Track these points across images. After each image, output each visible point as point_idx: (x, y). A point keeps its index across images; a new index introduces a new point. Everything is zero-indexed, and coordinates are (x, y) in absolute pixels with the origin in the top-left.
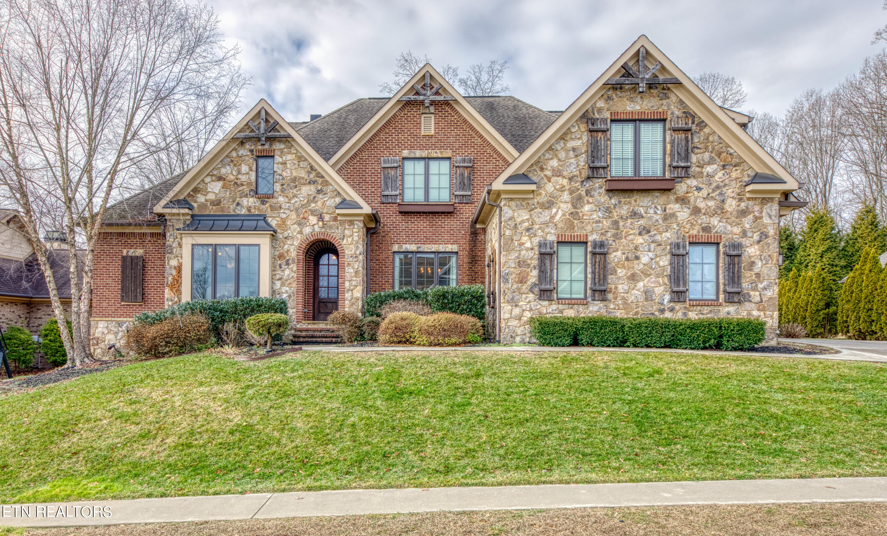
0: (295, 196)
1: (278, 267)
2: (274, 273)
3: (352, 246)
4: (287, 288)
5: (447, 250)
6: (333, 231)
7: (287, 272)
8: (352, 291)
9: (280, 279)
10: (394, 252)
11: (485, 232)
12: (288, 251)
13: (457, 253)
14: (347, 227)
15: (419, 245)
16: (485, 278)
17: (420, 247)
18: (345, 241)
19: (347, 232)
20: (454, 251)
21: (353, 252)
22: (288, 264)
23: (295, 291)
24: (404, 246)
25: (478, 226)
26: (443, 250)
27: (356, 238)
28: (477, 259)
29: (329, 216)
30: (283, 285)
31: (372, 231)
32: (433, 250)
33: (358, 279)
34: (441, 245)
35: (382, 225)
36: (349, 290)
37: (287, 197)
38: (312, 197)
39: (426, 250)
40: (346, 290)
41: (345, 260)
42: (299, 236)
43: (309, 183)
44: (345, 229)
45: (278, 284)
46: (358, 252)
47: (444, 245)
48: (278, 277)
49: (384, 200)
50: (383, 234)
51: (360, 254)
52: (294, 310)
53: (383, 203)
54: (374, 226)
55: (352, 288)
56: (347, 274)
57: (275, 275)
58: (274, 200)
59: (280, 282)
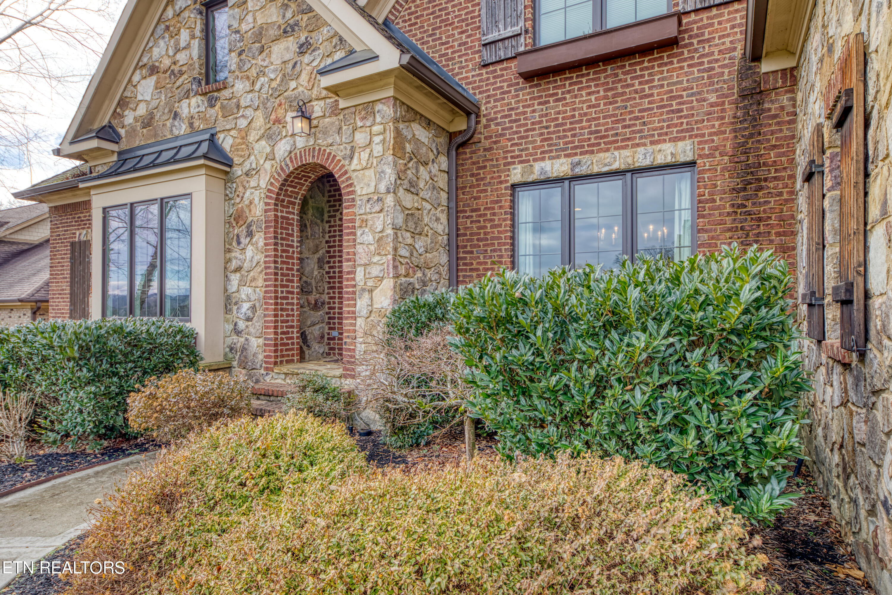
0: (262, 73)
1: (234, 244)
2: (228, 256)
3: (370, 173)
4: (250, 290)
5: (660, 160)
6: (330, 141)
7: (250, 252)
8: (371, 291)
9: (238, 269)
10: (514, 186)
11: (795, 81)
12: (251, 203)
13: (692, 164)
14: (360, 124)
15: (576, 159)
16: (794, 234)
17: (579, 163)
18: (355, 161)
19: (360, 138)
20: (682, 159)
21: (372, 189)
22: (250, 234)
23: (262, 294)
24: (537, 166)
25: (766, 67)
26: (647, 162)
27: (378, 149)
28: (761, 174)
29: (322, 103)
30: (242, 283)
31: (460, 139)
32: (615, 166)
33: (384, 259)
34: (641, 150)
35: (484, 121)
36: (363, 290)
37: (248, 78)
38: (290, 65)
39: (596, 169)
40: (358, 288)
41: (356, 210)
42: (268, 165)
43: (285, 32)
44: (355, 130)
45: (235, 278)
46: (382, 188)
47: (650, 148)
48: (234, 264)
49: (488, 56)
50: (486, 144)
51: (388, 192)
52: (261, 341)
53: (485, 66)
54: (464, 127)
55: (370, 283)
56: (360, 249)
57: (230, 260)
58: (226, 93)
59: (238, 275)
